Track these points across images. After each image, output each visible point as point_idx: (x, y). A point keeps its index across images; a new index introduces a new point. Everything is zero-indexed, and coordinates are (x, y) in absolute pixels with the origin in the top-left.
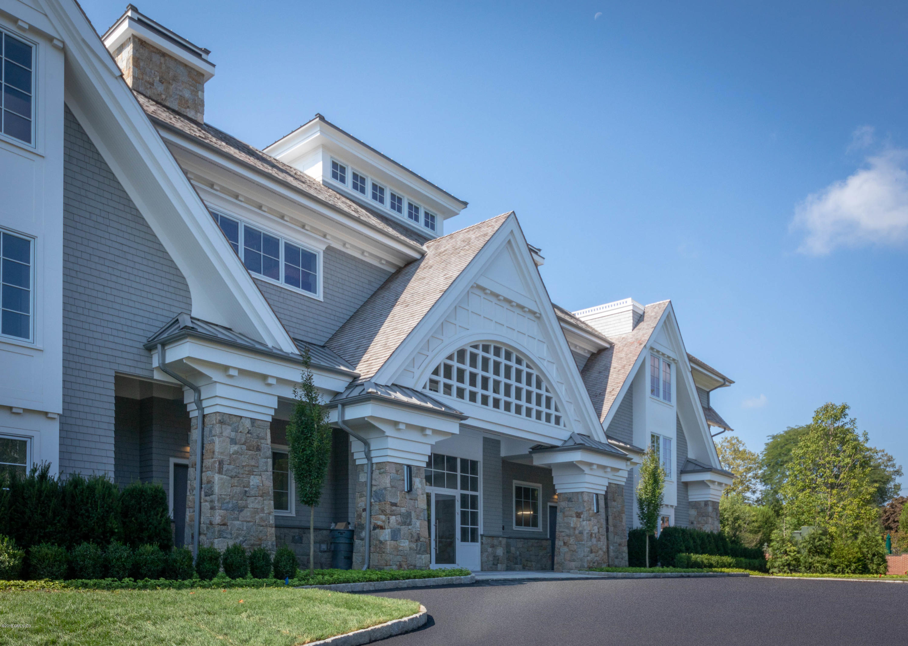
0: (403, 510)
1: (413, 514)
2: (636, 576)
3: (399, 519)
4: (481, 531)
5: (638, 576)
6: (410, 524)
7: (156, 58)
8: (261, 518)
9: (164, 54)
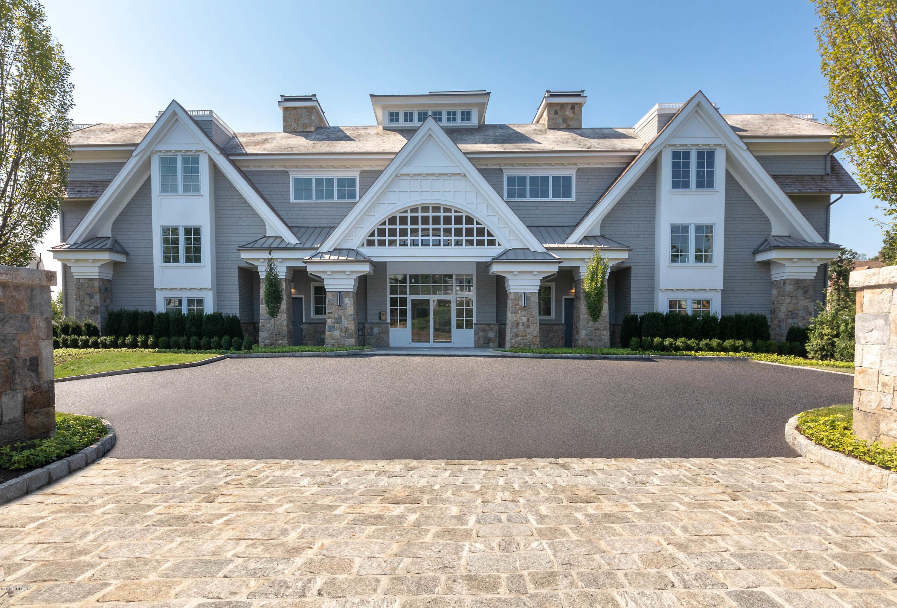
0: (336, 316)
1: (343, 317)
2: (521, 356)
3: (333, 320)
4: (474, 321)
5: (523, 356)
6: (341, 323)
7: (293, 112)
8: (280, 323)
9: (295, 108)
